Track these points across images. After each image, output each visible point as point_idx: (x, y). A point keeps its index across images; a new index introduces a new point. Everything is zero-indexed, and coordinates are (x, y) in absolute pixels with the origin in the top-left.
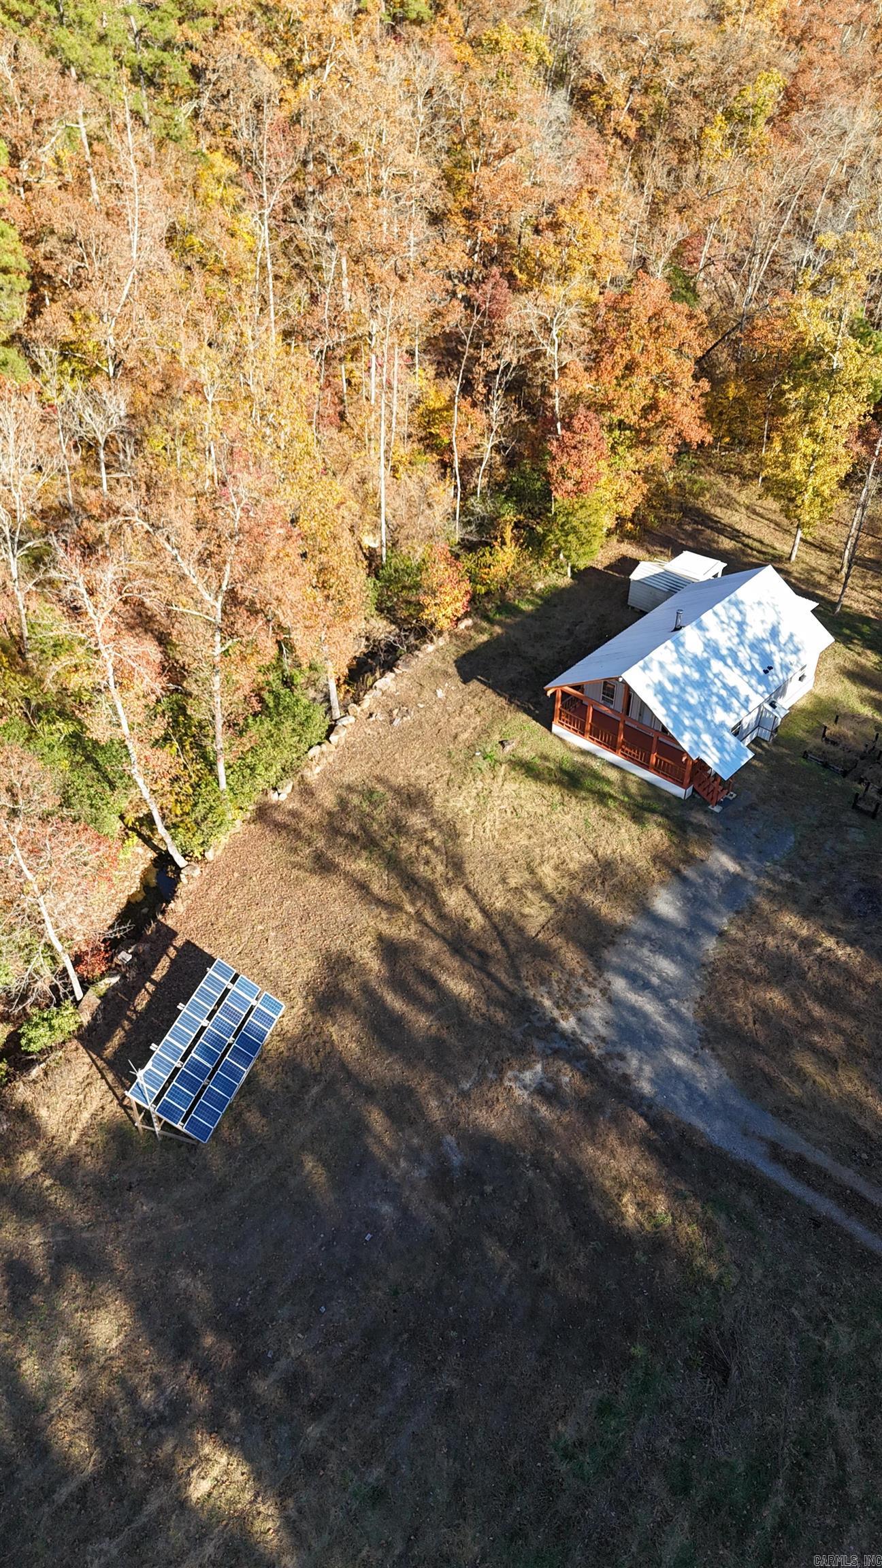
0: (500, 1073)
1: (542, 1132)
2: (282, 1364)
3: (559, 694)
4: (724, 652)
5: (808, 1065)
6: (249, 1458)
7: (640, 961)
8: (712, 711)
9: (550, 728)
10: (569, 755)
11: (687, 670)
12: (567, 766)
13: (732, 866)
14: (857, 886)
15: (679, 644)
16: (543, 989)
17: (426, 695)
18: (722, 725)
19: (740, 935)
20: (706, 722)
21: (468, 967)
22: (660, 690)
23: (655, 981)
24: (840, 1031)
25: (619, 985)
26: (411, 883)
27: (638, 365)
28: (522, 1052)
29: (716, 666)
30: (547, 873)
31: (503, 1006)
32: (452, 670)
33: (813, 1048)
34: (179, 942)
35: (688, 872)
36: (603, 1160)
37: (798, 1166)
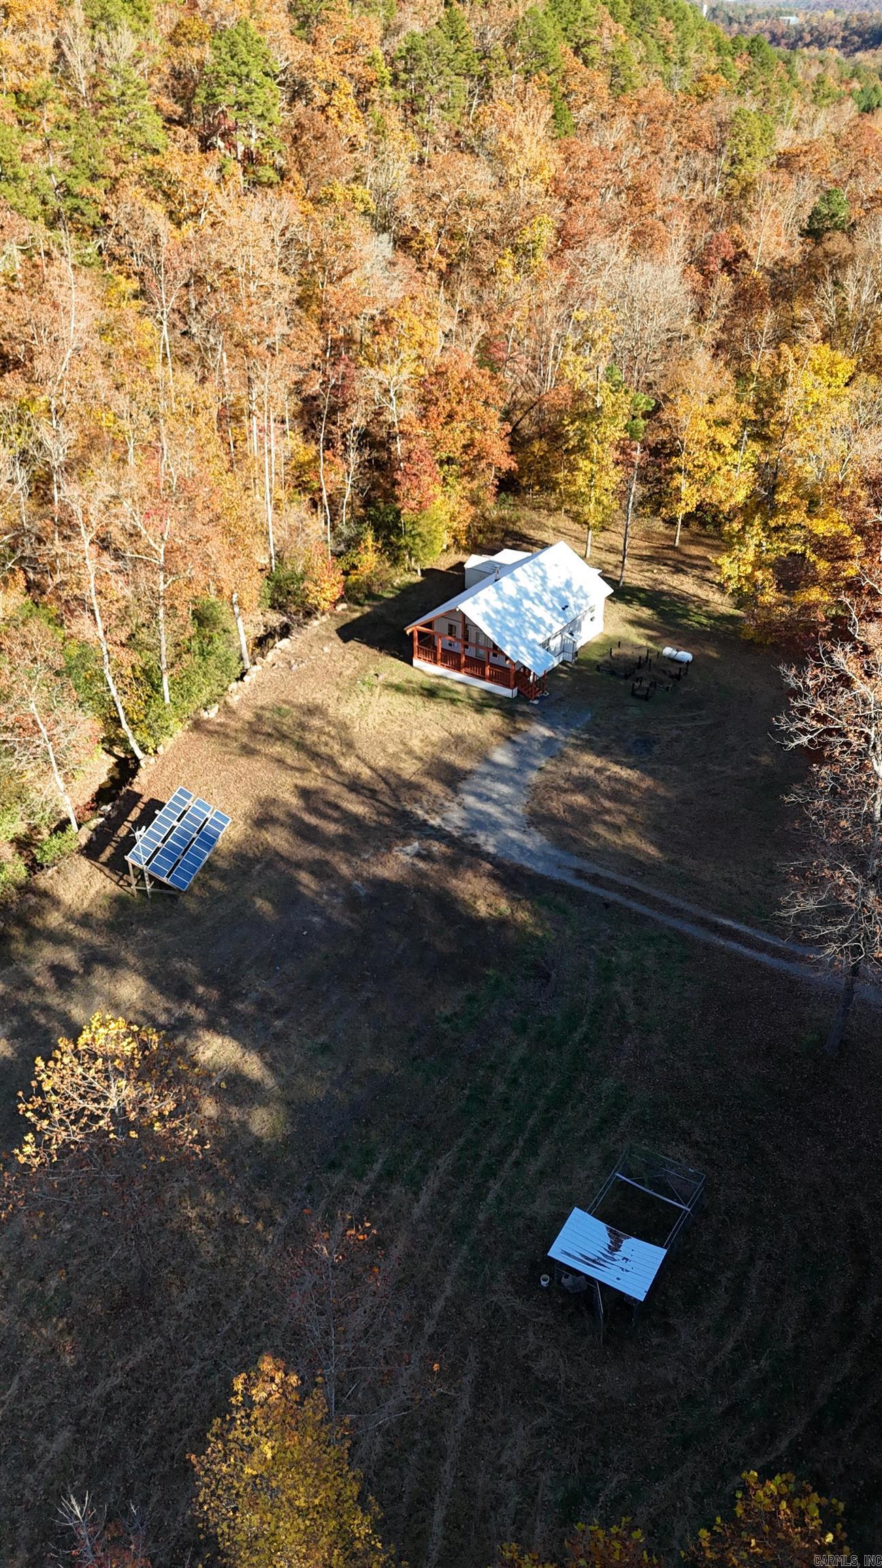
0: (389, 849)
1: (422, 875)
2: (254, 995)
3: (416, 634)
4: (532, 595)
5: (600, 830)
6: (235, 1038)
7: (484, 787)
8: (526, 633)
9: (411, 664)
10: (427, 679)
11: (506, 606)
12: (426, 686)
13: (547, 733)
14: (635, 738)
15: (498, 589)
16: (417, 806)
17: (315, 650)
18: (534, 641)
19: (554, 769)
20: (521, 637)
21: (361, 798)
22: (487, 617)
23: (495, 796)
24: (621, 812)
25: (470, 800)
26: (315, 756)
27: (456, 413)
28: (405, 838)
29: (527, 604)
30: (416, 744)
31: (388, 816)
32: (335, 635)
33: (605, 823)
34: (145, 799)
35: (514, 737)
36: (462, 885)
37: (595, 879)
